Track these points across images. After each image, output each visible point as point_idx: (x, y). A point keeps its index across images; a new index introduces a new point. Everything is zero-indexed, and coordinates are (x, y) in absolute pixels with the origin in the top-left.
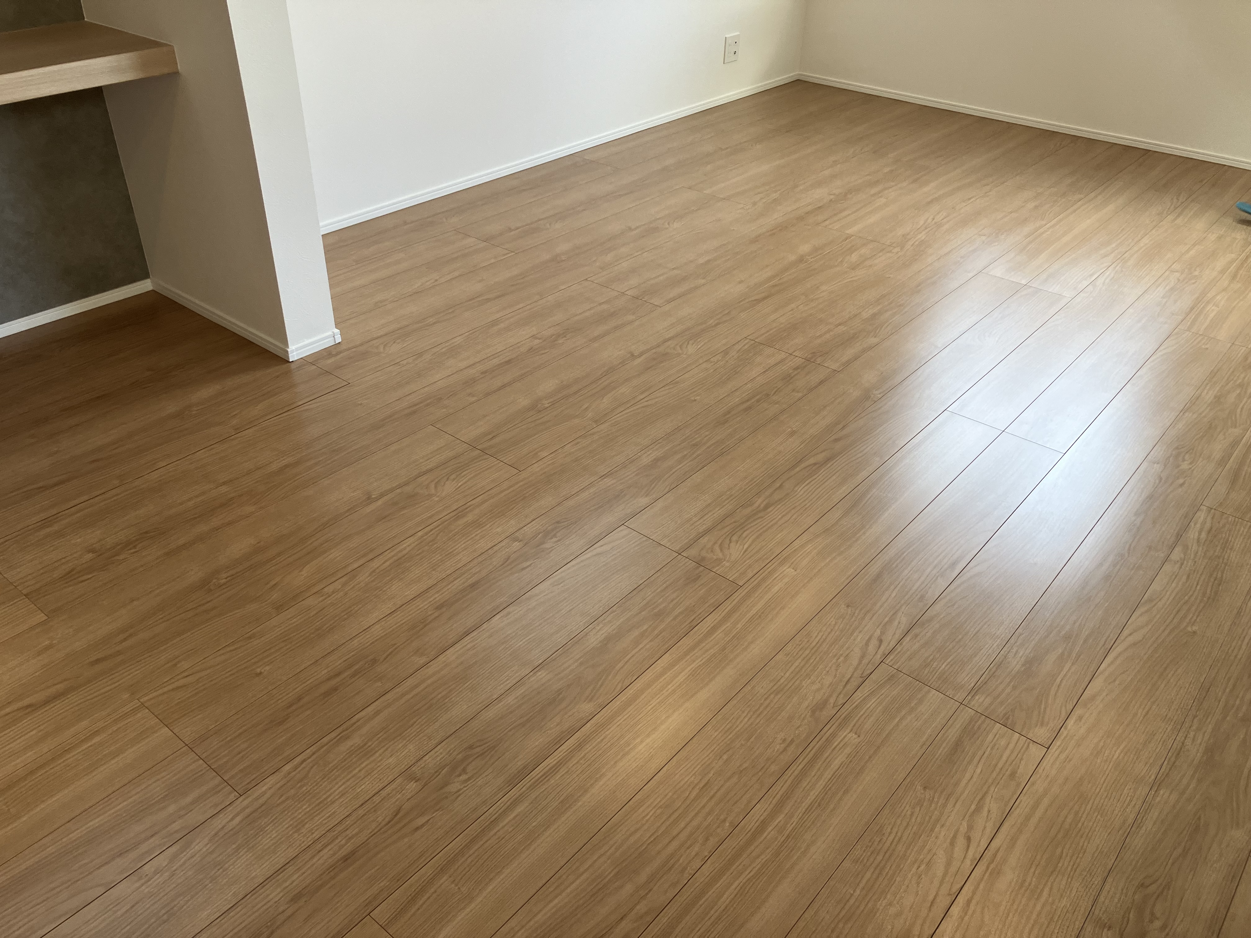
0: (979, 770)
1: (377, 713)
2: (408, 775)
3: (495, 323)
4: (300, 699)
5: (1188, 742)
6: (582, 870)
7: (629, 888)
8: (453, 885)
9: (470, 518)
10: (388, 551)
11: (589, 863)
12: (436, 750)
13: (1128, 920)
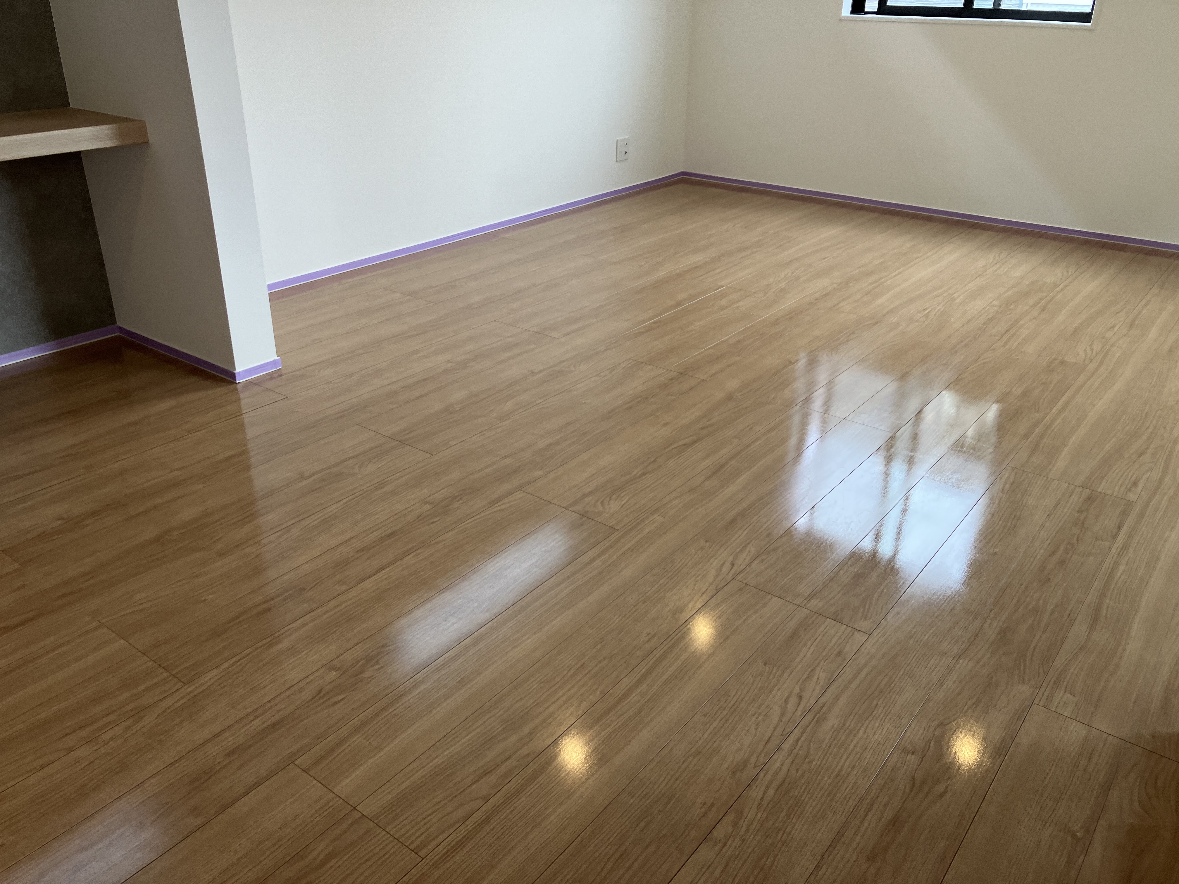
0: (811, 651)
1: (304, 625)
2: (330, 667)
3: (415, 352)
4: (237, 617)
5: (986, 626)
6: (474, 727)
7: (514, 738)
8: (365, 741)
9: (388, 488)
10: (317, 513)
11: (481, 722)
12: (354, 649)
13: (929, 747)
